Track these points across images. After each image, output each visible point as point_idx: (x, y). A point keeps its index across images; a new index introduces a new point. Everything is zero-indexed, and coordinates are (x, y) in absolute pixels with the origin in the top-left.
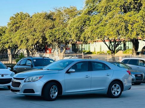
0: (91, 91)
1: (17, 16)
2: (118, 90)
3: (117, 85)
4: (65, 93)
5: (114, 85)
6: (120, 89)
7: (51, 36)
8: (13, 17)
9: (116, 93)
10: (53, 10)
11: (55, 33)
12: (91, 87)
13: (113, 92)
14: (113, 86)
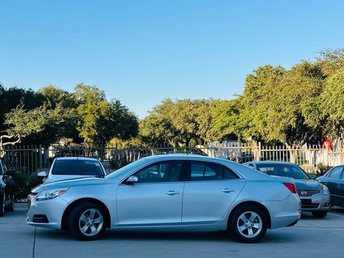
0: (182, 223)
1: (258, 72)
2: (256, 226)
3: (254, 215)
4: (119, 225)
5: (245, 215)
6: (261, 223)
7: (310, 112)
8: (251, 76)
9: (250, 231)
10: (322, 57)
11: (320, 104)
12: (182, 216)
13: (241, 229)
14: (242, 216)
